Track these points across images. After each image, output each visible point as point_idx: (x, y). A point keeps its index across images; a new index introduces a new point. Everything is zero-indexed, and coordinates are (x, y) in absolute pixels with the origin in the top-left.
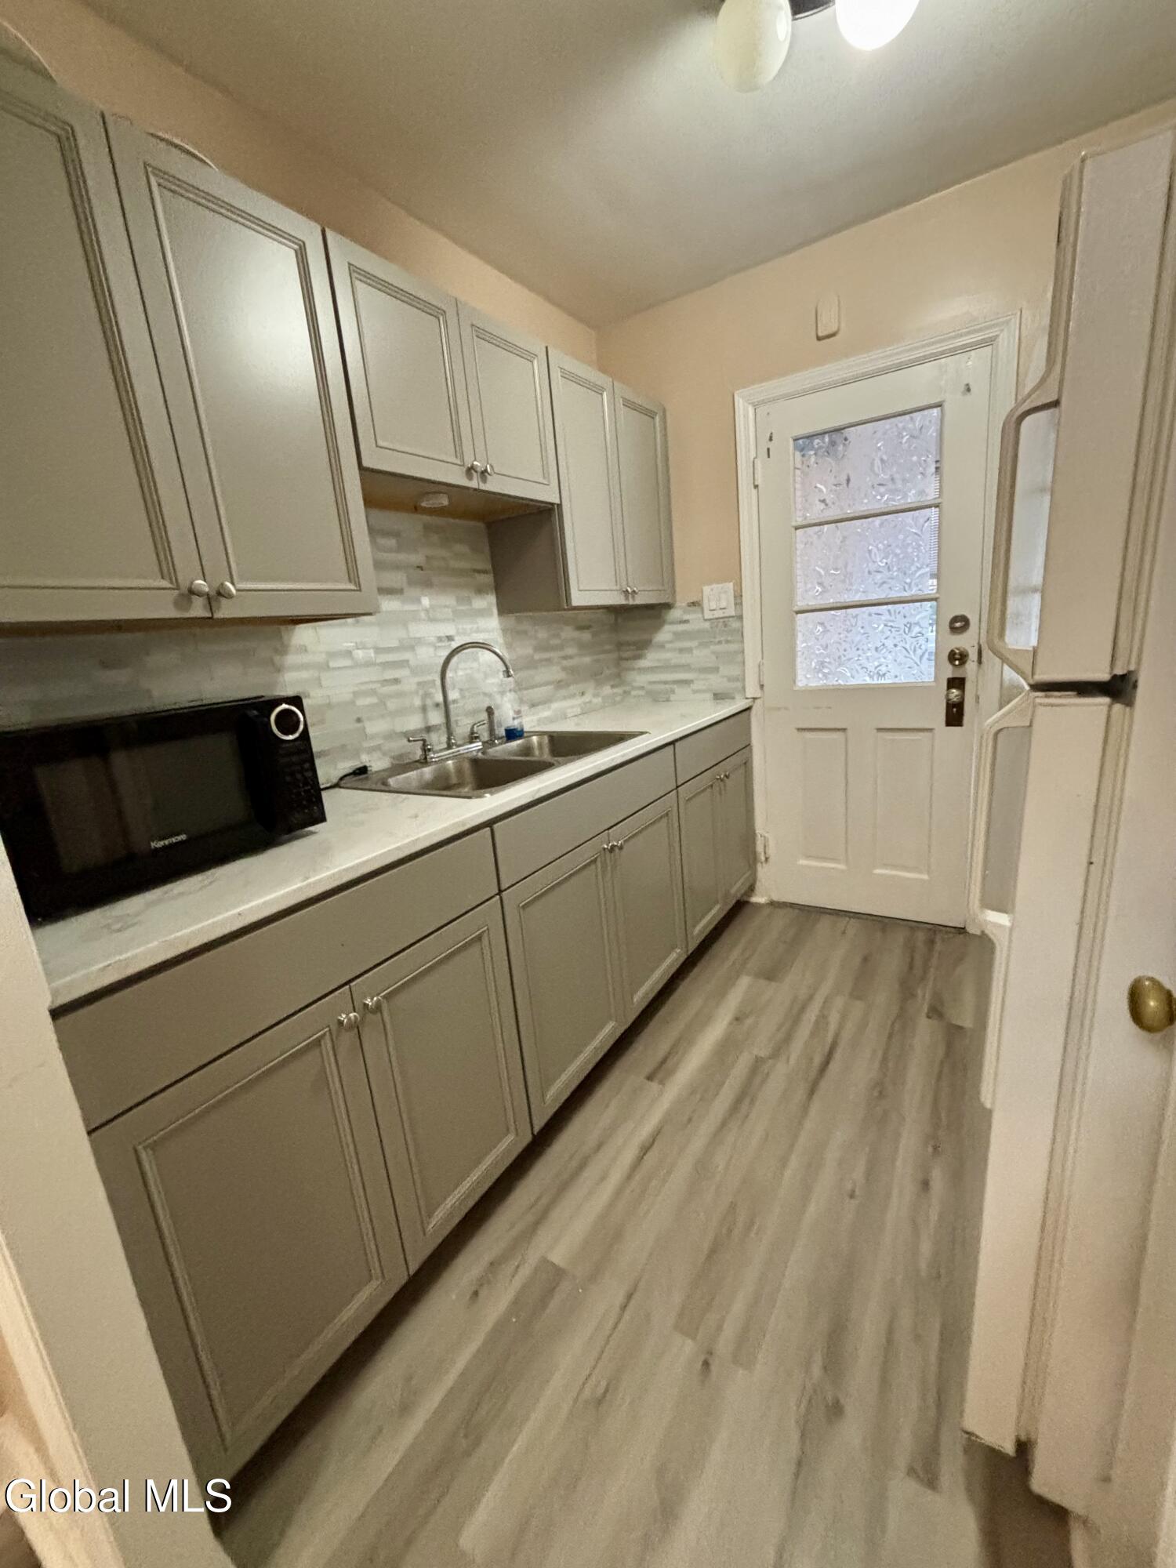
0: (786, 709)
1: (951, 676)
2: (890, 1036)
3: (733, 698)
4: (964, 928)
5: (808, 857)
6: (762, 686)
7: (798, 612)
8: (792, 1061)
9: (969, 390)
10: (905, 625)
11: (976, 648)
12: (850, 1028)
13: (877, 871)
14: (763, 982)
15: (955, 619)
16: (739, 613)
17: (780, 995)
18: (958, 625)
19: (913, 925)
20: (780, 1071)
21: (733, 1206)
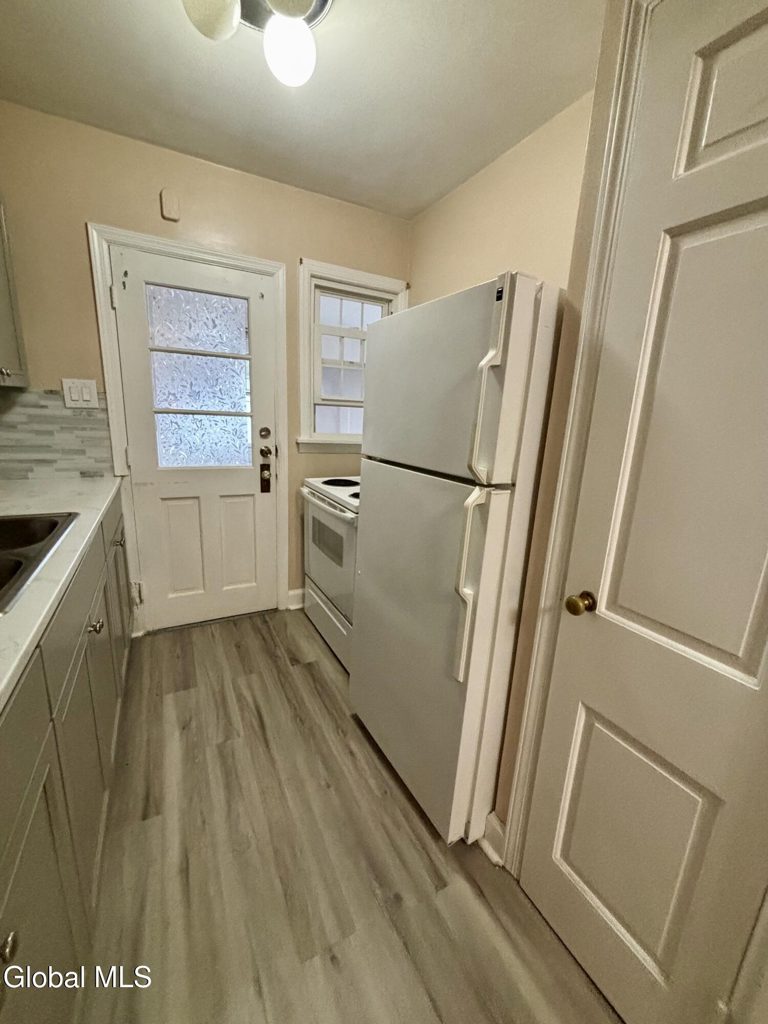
0: (152, 484)
1: (262, 463)
2: (283, 686)
3: (102, 476)
4: (277, 608)
5: (176, 591)
6: (129, 467)
7: (156, 412)
8: (242, 733)
9: (263, 296)
10: (233, 430)
11: (275, 447)
12: (258, 694)
13: (225, 588)
14: (182, 693)
15: (262, 431)
16: (103, 406)
17: (201, 694)
18: (263, 433)
19: (250, 616)
20: (239, 743)
21: (276, 852)
